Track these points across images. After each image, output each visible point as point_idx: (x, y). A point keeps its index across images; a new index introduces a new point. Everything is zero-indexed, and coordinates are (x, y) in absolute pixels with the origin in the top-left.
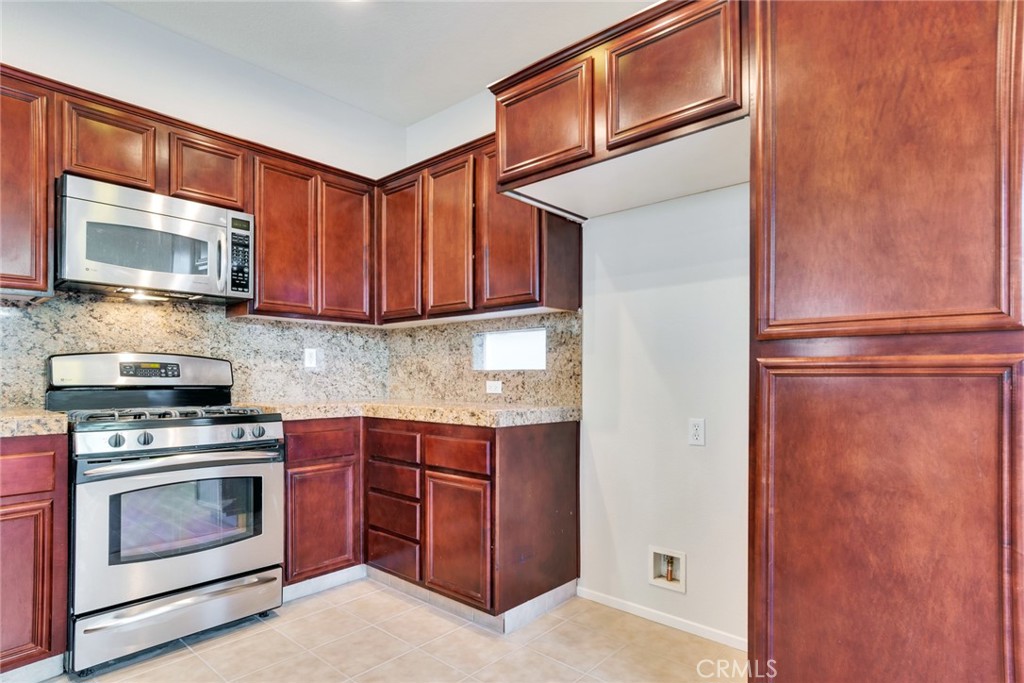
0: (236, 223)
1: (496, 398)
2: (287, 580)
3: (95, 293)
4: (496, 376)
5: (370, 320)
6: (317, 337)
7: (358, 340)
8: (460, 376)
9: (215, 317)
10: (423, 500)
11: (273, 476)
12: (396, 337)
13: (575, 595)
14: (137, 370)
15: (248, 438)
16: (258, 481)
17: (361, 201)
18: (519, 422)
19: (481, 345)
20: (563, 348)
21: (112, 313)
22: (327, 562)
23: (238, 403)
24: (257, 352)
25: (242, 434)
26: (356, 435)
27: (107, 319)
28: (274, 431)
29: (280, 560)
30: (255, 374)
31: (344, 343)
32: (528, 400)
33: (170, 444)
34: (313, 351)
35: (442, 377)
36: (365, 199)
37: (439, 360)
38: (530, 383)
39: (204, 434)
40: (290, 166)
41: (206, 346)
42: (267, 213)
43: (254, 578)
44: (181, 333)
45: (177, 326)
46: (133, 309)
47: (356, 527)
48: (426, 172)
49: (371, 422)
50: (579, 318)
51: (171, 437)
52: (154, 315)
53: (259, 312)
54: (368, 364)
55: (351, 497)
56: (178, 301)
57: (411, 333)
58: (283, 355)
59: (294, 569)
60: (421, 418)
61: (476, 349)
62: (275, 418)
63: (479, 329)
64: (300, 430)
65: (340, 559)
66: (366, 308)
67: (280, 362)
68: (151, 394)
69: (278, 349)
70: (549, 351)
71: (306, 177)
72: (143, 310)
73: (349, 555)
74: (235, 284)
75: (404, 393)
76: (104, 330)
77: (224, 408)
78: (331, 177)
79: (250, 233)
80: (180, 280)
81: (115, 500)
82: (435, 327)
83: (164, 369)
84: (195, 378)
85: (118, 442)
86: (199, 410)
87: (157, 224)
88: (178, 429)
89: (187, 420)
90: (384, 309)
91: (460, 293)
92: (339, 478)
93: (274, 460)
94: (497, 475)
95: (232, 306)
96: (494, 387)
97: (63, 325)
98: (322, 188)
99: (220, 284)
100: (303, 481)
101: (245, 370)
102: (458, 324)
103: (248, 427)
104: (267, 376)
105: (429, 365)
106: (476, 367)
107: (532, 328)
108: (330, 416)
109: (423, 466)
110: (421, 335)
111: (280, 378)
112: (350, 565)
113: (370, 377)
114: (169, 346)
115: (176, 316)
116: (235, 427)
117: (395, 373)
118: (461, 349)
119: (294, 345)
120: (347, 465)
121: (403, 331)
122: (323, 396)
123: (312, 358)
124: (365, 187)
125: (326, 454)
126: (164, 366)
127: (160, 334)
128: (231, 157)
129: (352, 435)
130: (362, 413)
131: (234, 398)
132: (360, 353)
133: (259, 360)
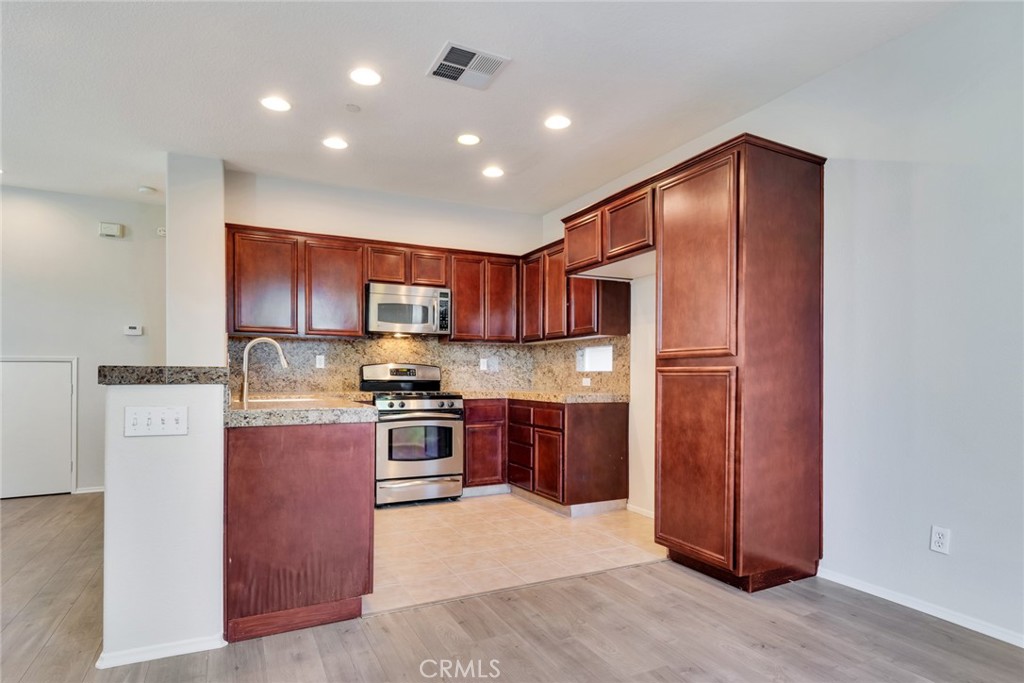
0: (443, 295)
1: (587, 389)
2: (465, 485)
3: (380, 335)
4: (587, 375)
5: (517, 340)
6: (487, 353)
7: (513, 353)
8: (570, 375)
9: (434, 343)
10: (533, 445)
11: (458, 427)
12: (537, 350)
13: (625, 509)
14: (396, 372)
15: (446, 407)
16: (450, 429)
17: (511, 270)
18: (580, 401)
19: (582, 356)
20: (620, 358)
21: (387, 344)
22: (487, 479)
23: (444, 390)
24: (454, 362)
25: (443, 405)
26: (504, 408)
27: (384, 347)
28: (459, 404)
29: (462, 472)
30: (453, 374)
31: (505, 355)
32: (603, 390)
33: (411, 408)
34: (485, 360)
35: (561, 376)
36: (514, 268)
37: (559, 366)
38: (604, 380)
39: (427, 404)
40: (470, 257)
41: (428, 359)
42: (458, 285)
43: (448, 478)
44: (417, 353)
45: (415, 349)
46: (395, 341)
47: (503, 463)
48: (545, 252)
49: (512, 402)
50: (628, 340)
51: (412, 404)
52: (405, 344)
53: (454, 340)
54: (519, 367)
55: (500, 444)
56: (415, 336)
57: (544, 348)
58: (468, 363)
59: (470, 478)
60: (533, 399)
61: (578, 358)
62: (460, 397)
63: (580, 347)
64: (473, 405)
65: (494, 478)
66: (514, 335)
67: (466, 367)
68: (403, 385)
69: (465, 359)
70: (614, 359)
71: (479, 262)
72: (399, 341)
73: (499, 477)
74: (442, 327)
75: (541, 386)
76: (383, 353)
77: (435, 393)
78: (493, 259)
79: (448, 299)
80: (416, 328)
81: (390, 431)
82: (557, 344)
83: (409, 372)
84: (423, 377)
85: (391, 405)
86: (424, 393)
87: (404, 301)
88: (415, 401)
89: (420, 397)
90: (524, 334)
91: (560, 326)
92: (494, 432)
93: (458, 419)
94: (566, 429)
95: (441, 338)
96: (586, 382)
97: (367, 350)
98: (488, 267)
99: (434, 326)
100: (474, 433)
101: (448, 372)
102: (568, 342)
103: (446, 402)
104: (460, 375)
105: (554, 368)
106: (578, 369)
107: (605, 345)
108: (488, 397)
109: (534, 426)
110: (549, 349)
111: (466, 376)
112: (499, 483)
113: (520, 376)
114: (411, 360)
115: (414, 344)
116: (439, 401)
117: (536, 373)
118: (569, 357)
119: (474, 357)
120: (498, 425)
121: (540, 346)
122: (491, 387)
123: (483, 365)
124: (514, 261)
125: (486, 419)
126: (409, 370)
127: (407, 353)
128: (439, 259)
129: (500, 409)
130: (507, 397)
131: (442, 388)
132: (514, 361)
133: (455, 366)
